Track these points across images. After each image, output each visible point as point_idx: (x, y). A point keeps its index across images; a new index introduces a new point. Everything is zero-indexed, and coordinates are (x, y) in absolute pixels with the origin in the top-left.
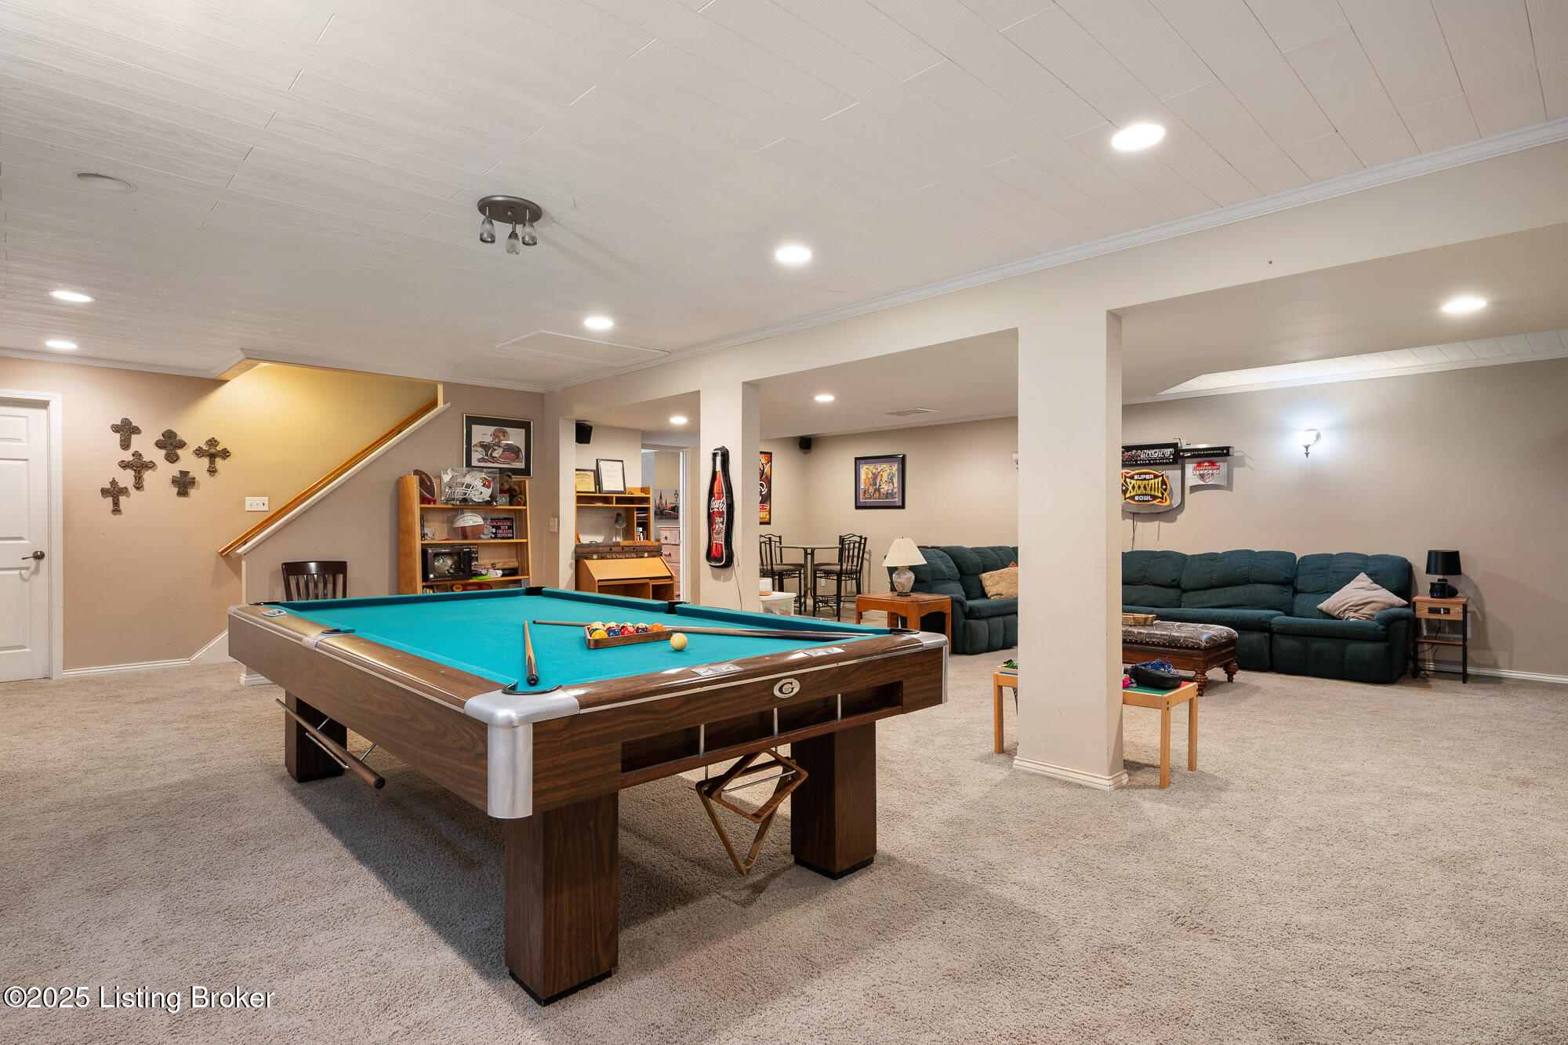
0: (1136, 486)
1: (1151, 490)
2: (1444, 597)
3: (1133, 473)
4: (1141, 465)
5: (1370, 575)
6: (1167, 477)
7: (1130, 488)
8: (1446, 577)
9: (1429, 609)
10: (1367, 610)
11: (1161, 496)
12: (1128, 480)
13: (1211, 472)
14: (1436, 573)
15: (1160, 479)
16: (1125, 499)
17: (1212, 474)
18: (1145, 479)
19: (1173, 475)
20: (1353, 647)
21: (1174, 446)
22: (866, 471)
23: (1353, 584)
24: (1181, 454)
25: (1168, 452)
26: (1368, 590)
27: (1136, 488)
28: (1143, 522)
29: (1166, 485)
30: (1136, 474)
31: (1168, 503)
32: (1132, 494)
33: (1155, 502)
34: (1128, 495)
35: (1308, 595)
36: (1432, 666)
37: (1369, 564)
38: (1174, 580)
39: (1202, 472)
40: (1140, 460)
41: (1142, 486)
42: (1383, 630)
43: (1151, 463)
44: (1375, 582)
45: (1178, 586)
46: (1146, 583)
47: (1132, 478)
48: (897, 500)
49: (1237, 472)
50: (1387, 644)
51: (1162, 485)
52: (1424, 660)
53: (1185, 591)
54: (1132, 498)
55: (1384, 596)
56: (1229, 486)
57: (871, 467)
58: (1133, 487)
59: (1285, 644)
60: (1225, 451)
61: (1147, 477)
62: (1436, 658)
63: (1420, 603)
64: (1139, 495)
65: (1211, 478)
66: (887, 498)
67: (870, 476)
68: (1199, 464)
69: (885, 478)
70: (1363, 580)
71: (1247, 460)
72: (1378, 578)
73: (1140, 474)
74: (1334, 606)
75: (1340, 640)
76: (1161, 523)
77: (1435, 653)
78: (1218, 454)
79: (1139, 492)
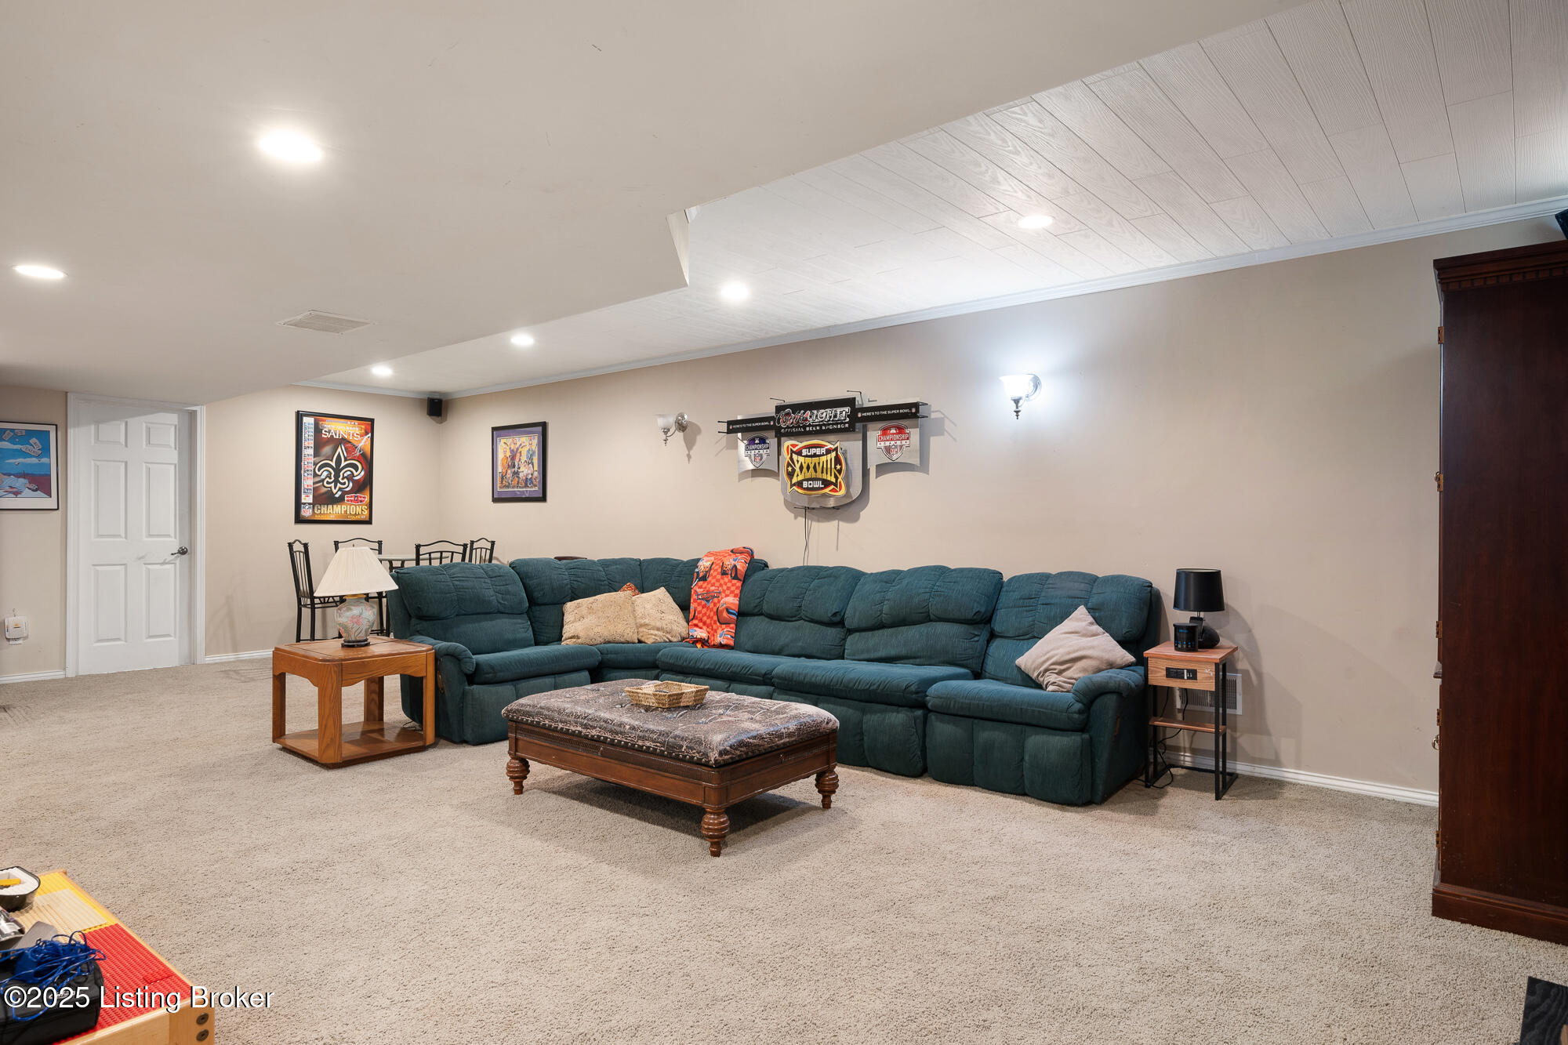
0: (805, 466)
1: (822, 473)
2: (1192, 649)
3: (801, 445)
4: (810, 433)
5: (1091, 610)
6: (845, 453)
7: (797, 469)
8: (1202, 615)
9: (1168, 670)
10: (1075, 672)
11: (833, 480)
12: (795, 457)
13: (899, 443)
14: (1187, 608)
15: (834, 454)
16: (792, 486)
17: (901, 446)
18: (815, 455)
19: (851, 446)
20: (1036, 741)
21: (850, 402)
22: (504, 446)
23: (1067, 625)
24: (859, 415)
25: (843, 412)
26: (1085, 635)
27: (805, 469)
28: (819, 521)
29: (841, 464)
30: (805, 447)
31: (843, 492)
32: (800, 478)
33: (827, 490)
34: (795, 480)
35: (1006, 641)
36: (1187, 759)
37: (1094, 591)
38: (835, 614)
39: (887, 443)
40: (810, 426)
41: (812, 466)
42: (1080, 712)
43: (823, 430)
44: (1098, 621)
45: (841, 623)
46: (801, 619)
47: (799, 453)
48: (535, 490)
49: (935, 442)
50: (1086, 736)
51: (835, 465)
52: (1177, 749)
53: (850, 631)
54: (799, 484)
55: (1106, 648)
56: (923, 466)
57: (509, 441)
58: (801, 468)
59: (943, 731)
60: (914, 410)
61: (818, 451)
62: (1193, 746)
63: (1154, 660)
64: (808, 480)
65: (899, 454)
66: (526, 486)
67: (508, 454)
68: (885, 431)
69: (524, 458)
70: (1081, 617)
71: (947, 425)
72: (1102, 616)
73: (809, 447)
74: (1033, 662)
75: (1019, 727)
76: (841, 523)
77: (1192, 737)
78: (904, 415)
79: (808, 476)
